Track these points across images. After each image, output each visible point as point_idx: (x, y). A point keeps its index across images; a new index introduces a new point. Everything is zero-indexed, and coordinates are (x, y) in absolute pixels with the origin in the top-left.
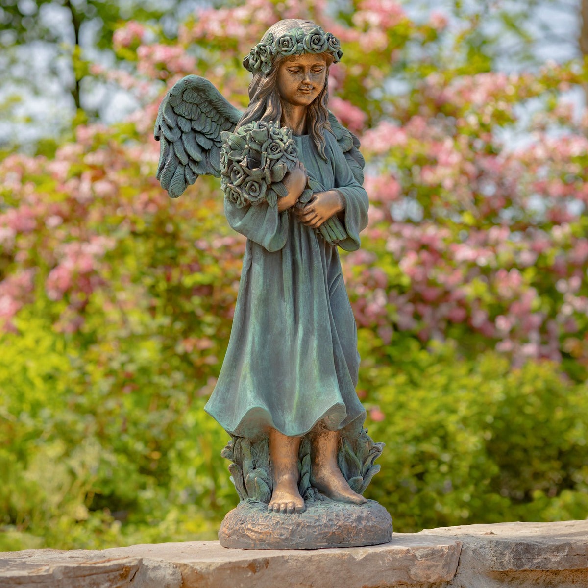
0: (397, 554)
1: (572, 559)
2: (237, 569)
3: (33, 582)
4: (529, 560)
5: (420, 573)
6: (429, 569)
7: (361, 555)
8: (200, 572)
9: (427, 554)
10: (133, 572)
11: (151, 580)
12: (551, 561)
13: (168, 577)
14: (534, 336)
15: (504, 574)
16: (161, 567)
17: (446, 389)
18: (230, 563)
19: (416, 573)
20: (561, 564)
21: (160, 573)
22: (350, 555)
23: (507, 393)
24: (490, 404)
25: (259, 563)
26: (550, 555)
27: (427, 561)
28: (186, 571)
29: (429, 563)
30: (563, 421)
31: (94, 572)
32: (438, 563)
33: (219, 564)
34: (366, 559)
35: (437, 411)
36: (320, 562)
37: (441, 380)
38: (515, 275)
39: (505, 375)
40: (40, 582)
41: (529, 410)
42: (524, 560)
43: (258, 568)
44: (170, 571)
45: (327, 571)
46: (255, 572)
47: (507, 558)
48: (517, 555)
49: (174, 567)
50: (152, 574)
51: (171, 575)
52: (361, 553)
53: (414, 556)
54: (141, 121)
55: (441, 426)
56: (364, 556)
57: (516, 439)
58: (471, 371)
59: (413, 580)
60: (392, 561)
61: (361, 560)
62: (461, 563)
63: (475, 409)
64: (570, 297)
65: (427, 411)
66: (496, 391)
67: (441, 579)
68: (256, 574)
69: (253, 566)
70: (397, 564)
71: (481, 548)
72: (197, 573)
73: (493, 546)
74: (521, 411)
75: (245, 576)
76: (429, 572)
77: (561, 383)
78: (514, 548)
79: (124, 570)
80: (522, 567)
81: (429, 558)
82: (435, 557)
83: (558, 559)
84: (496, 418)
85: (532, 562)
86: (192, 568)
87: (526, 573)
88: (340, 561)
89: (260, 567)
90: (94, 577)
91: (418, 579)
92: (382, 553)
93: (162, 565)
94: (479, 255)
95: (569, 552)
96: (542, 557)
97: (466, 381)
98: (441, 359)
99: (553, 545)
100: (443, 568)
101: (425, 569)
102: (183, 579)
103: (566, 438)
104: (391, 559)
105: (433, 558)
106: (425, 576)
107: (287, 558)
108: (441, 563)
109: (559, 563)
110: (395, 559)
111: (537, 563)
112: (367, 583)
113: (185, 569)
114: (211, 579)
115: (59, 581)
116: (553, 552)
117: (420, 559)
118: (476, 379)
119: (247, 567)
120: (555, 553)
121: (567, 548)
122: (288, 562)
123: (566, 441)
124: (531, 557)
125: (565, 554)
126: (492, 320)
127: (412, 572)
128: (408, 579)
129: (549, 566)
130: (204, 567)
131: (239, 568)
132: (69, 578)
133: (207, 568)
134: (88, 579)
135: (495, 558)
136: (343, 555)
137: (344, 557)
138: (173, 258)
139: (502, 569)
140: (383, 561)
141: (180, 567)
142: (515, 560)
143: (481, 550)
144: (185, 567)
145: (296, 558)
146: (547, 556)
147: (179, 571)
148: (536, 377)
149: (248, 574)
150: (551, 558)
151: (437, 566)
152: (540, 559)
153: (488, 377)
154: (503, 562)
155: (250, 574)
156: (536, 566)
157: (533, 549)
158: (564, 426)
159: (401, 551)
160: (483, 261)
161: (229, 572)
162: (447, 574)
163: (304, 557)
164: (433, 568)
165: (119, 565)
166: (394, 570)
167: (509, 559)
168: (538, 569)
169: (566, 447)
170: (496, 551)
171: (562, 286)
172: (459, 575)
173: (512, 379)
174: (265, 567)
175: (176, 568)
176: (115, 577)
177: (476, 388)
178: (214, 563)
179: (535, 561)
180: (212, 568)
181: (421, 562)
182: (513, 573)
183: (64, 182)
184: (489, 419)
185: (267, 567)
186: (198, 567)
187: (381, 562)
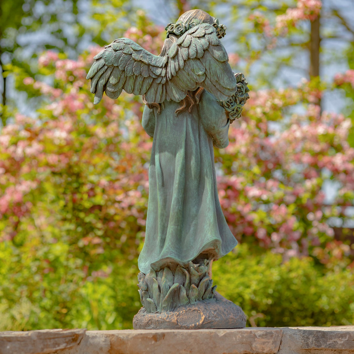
0: (244, 333)
1: (351, 343)
2: (145, 339)
3: (18, 341)
4: (325, 342)
5: (258, 346)
6: (264, 344)
7: (222, 333)
8: (123, 339)
9: (263, 334)
10: (80, 338)
11: (91, 344)
12: (338, 343)
13: (101, 343)
14: (295, 245)
15: (308, 352)
16: (97, 337)
17: (243, 274)
18: (141, 334)
19: (256, 346)
20: (344, 345)
21: (97, 340)
22: (215, 333)
23: (281, 275)
24: (271, 282)
25: (159, 336)
26: (338, 340)
27: (263, 339)
28: (113, 339)
29: (264, 340)
30: (315, 294)
31: (56, 336)
32: (269, 341)
33: (135, 335)
34: (225, 336)
35: (237, 287)
36: (197, 336)
37: (240, 268)
38: (283, 208)
39: (280, 264)
40: (22, 341)
41: (294, 287)
42: (321, 342)
43: (159, 339)
44: (103, 339)
45: (201, 342)
46: (156, 341)
47: (311, 340)
48: (317, 339)
49: (105, 337)
50: (91, 341)
51: (104, 342)
52: (222, 332)
53: (255, 335)
54: (55, 109)
55: (240, 295)
56: (224, 334)
57: (286, 304)
58: (258, 263)
59: (254, 351)
60: (241, 338)
61: (222, 336)
62: (282, 343)
63: (262, 285)
64: (315, 223)
65: (232, 286)
66: (275, 275)
67: (271, 351)
68: (157, 342)
69: (155, 337)
70: (244, 340)
71: (294, 334)
72: (120, 340)
73: (302, 334)
74: (289, 288)
75: (150, 343)
76: (264, 346)
77: (313, 272)
78: (315, 334)
79: (75, 336)
80: (320, 346)
81: (264, 337)
82: (268, 337)
83: (342, 342)
84: (274, 291)
85: (327, 343)
86: (117, 337)
87: (322, 351)
88: (210, 337)
89: (159, 338)
90: (56, 339)
91: (257, 350)
92: (235, 333)
93: (98, 335)
94: (262, 194)
95: (349, 338)
96: (333, 340)
97: (256, 268)
98: (239, 256)
99: (339, 333)
100: (273, 344)
101: (261, 344)
102: (111, 344)
103: (317, 304)
104: (241, 337)
105: (266, 337)
106: (261, 348)
107: (176, 333)
108: (271, 341)
109: (343, 345)
110: (243, 337)
111: (330, 344)
112: (225, 351)
113: (113, 338)
114: (130, 344)
115: (34, 341)
116: (339, 338)
117: (258, 338)
118: (262, 267)
119: (152, 338)
120: (340, 338)
121: (348, 336)
122: (177, 336)
123: (317, 306)
124: (326, 341)
125: (346, 339)
126: (269, 235)
127: (253, 346)
128: (251, 350)
129: (337, 346)
130: (125, 336)
131: (147, 337)
132: (41, 339)
133: (127, 337)
134: (52, 341)
135: (303, 341)
136: (211, 333)
137: (212, 334)
138: (77, 188)
139: (307, 347)
140: (236, 337)
141: (109, 337)
142: (316, 341)
143: (295, 336)
144: (113, 336)
145: (182, 334)
146: (336, 340)
147: (108, 339)
148: (298, 267)
149: (152, 342)
150: (338, 341)
151: (268, 342)
152: (331, 342)
153: (269, 266)
154: (308, 343)
155: (153, 342)
156: (329, 346)
157: (327, 335)
158: (315, 298)
159: (247, 332)
160: (265, 197)
161: (140, 340)
162: (275, 348)
163: (187, 333)
164: (267, 344)
165: (72, 333)
166: (242, 344)
167: (312, 341)
168: (330, 348)
169: (317, 310)
170: (303, 336)
171: (311, 216)
172: (281, 350)
173: (284, 268)
174: (162, 338)
175: (107, 337)
176: (69, 340)
177: (262, 273)
178: (130, 334)
179: (328, 343)
180: (130, 337)
181: (259, 339)
182: (314, 351)
183: (7, 148)
184: (270, 291)
185: (163, 339)
186: (121, 336)
187: (234, 338)
